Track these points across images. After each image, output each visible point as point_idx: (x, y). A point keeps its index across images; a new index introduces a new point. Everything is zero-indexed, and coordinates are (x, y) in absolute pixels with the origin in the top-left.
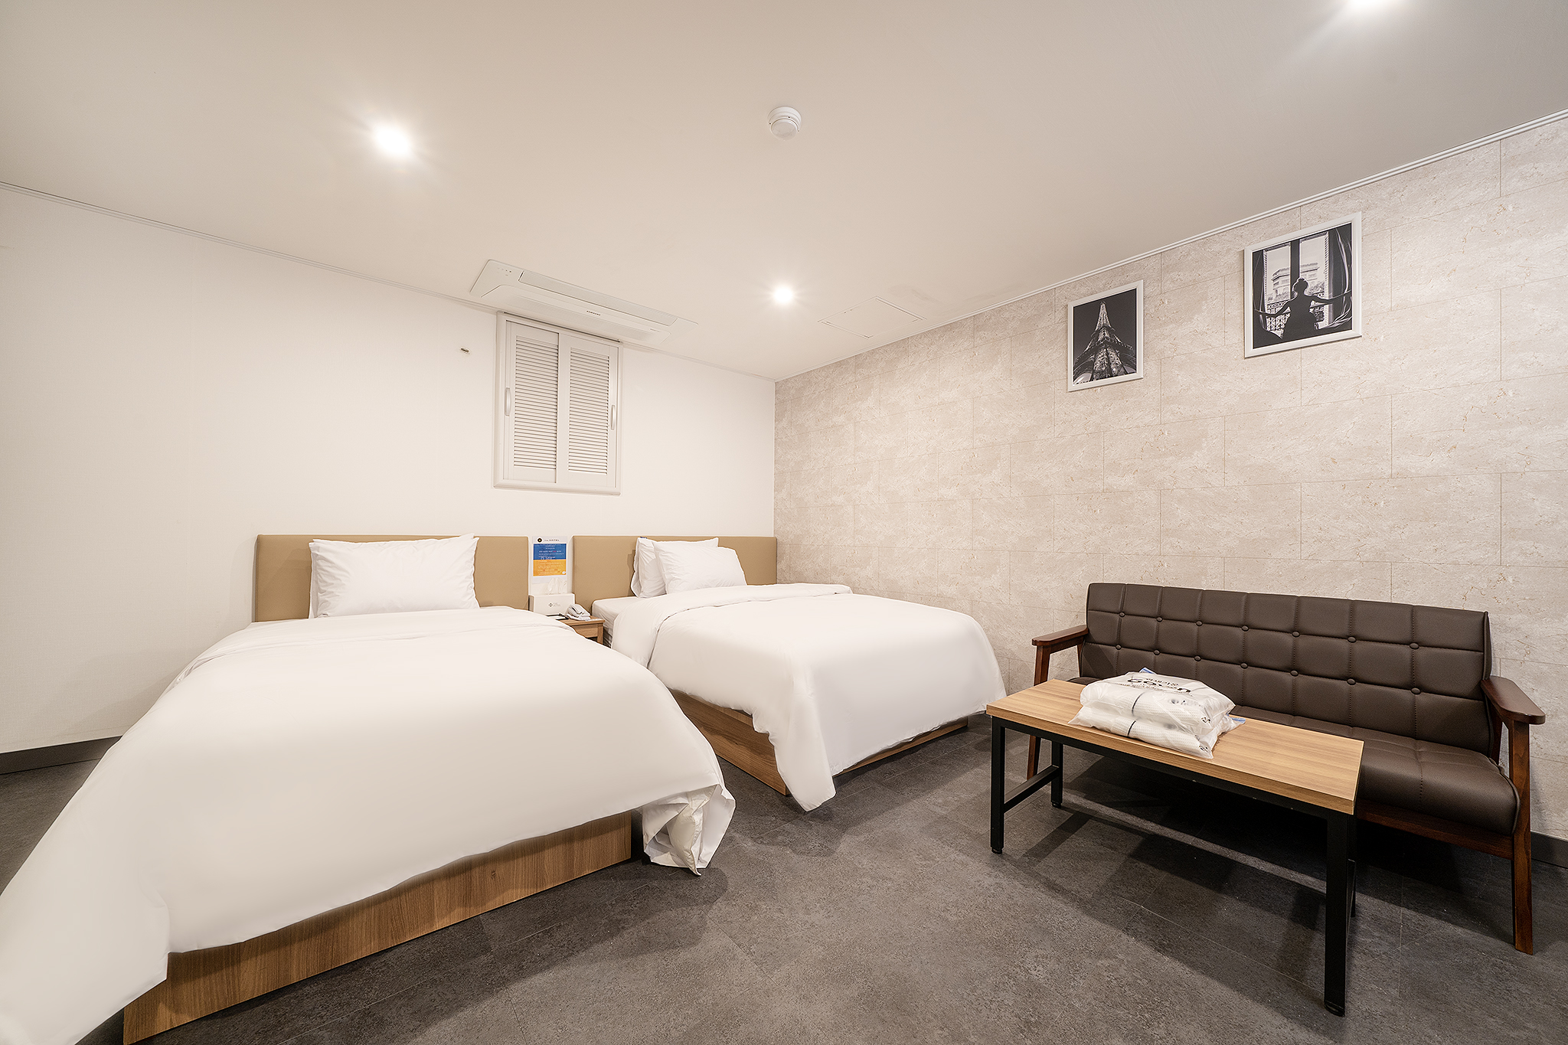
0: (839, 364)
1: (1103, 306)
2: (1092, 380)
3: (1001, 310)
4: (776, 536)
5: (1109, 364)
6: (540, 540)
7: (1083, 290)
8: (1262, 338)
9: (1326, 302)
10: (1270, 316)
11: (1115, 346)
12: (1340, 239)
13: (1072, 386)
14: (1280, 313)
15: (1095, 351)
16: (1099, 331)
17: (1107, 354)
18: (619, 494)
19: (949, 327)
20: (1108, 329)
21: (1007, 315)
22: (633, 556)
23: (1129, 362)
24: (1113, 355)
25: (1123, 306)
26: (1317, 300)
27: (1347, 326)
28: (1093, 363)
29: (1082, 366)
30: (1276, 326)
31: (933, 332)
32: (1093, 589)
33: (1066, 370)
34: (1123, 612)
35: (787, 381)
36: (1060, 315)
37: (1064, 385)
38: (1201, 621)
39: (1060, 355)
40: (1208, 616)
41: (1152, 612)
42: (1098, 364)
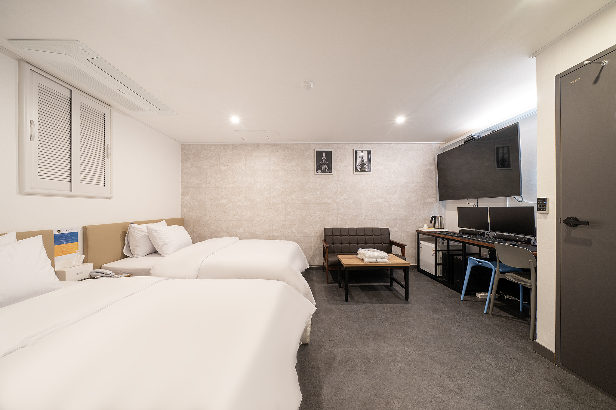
0: (224, 145)
1: (324, 153)
2: (321, 172)
3: (294, 144)
4: (183, 217)
5: (326, 169)
6: (59, 231)
7: (319, 147)
8: (357, 170)
9: (367, 166)
10: (358, 166)
11: (327, 165)
12: (369, 152)
13: (316, 173)
14: (360, 166)
15: (322, 164)
16: (323, 159)
17: (325, 166)
18: (110, 198)
19: (276, 145)
20: (325, 159)
21: (296, 147)
22: (125, 234)
23: (330, 169)
24: (326, 167)
25: (329, 154)
26: (366, 165)
27: (370, 172)
28: (321, 168)
29: (319, 168)
30: (359, 168)
31: (270, 145)
32: (325, 230)
33: (314, 168)
34: (333, 235)
35: (189, 145)
36: (313, 152)
37: (314, 172)
38: (349, 235)
39: (313, 163)
40: (350, 234)
41: (339, 234)
42: (323, 168)
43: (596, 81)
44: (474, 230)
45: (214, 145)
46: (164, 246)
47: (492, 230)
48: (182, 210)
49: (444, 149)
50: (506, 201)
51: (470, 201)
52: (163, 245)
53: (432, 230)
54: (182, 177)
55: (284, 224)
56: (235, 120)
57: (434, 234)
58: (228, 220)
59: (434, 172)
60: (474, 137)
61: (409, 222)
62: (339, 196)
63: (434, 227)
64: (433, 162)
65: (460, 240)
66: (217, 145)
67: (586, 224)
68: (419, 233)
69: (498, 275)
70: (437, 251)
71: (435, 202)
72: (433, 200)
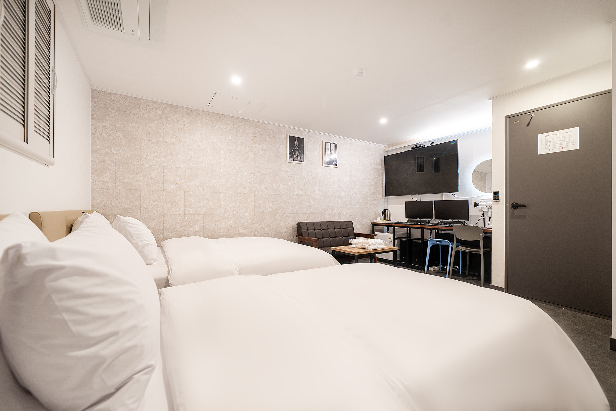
1: (297, 139)
2: (293, 160)
3: (265, 124)
5: (298, 157)
7: (291, 131)
11: (299, 153)
12: (336, 146)
15: (294, 152)
16: (295, 146)
17: (297, 154)
19: (244, 120)
20: (298, 147)
21: (268, 127)
23: (302, 158)
24: (299, 155)
27: (336, 165)
28: (294, 155)
29: (291, 155)
32: (298, 224)
33: (287, 155)
34: (308, 230)
35: (109, 93)
36: (285, 136)
37: (286, 159)
38: (321, 229)
39: (285, 149)
40: (323, 228)
41: (313, 228)
42: (295, 156)
43: (528, 125)
44: (421, 219)
45: (155, 102)
46: (146, 247)
47: (436, 218)
48: (93, 198)
49: (387, 152)
50: (442, 197)
51: (413, 196)
52: (144, 247)
53: (385, 222)
54: (93, 144)
55: (252, 218)
56: (236, 80)
57: (392, 225)
58: (177, 215)
59: (381, 171)
60: (421, 145)
61: (365, 216)
62: (310, 187)
63: (385, 219)
64: (381, 162)
65: (420, 227)
66: (160, 104)
67: (524, 206)
68: (373, 224)
69: (455, 249)
70: (394, 238)
71: (382, 197)
72: (380, 196)
